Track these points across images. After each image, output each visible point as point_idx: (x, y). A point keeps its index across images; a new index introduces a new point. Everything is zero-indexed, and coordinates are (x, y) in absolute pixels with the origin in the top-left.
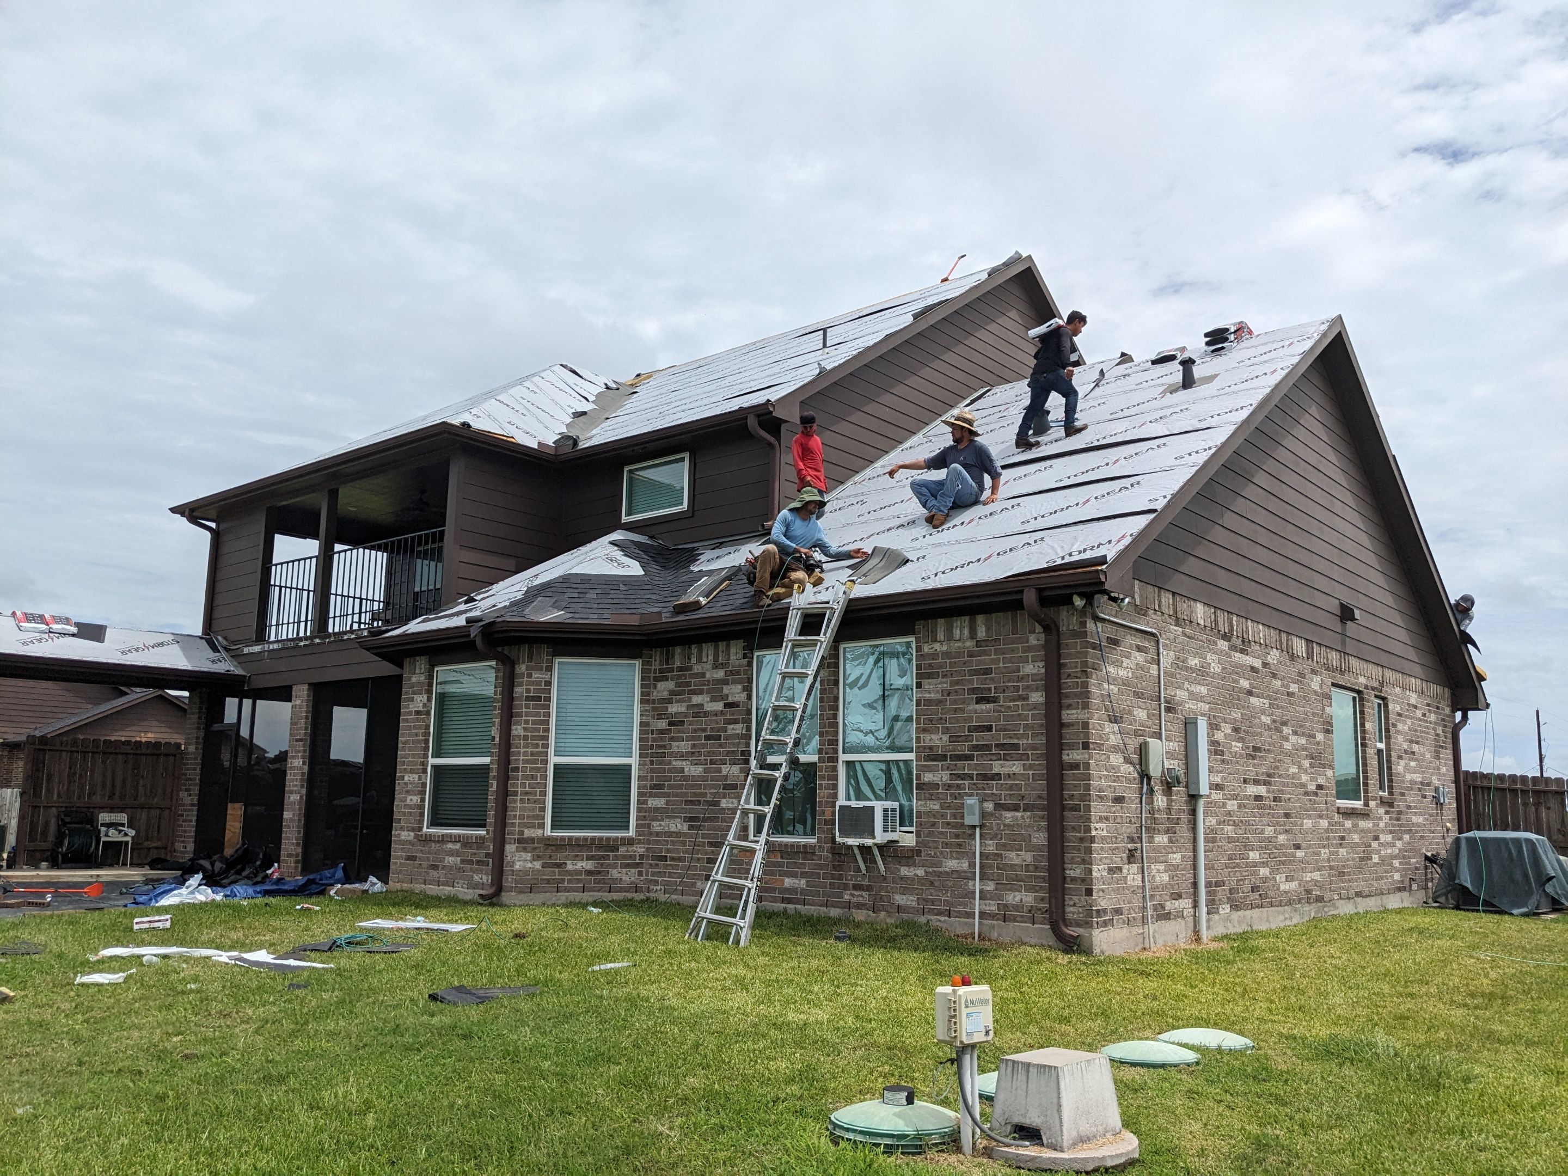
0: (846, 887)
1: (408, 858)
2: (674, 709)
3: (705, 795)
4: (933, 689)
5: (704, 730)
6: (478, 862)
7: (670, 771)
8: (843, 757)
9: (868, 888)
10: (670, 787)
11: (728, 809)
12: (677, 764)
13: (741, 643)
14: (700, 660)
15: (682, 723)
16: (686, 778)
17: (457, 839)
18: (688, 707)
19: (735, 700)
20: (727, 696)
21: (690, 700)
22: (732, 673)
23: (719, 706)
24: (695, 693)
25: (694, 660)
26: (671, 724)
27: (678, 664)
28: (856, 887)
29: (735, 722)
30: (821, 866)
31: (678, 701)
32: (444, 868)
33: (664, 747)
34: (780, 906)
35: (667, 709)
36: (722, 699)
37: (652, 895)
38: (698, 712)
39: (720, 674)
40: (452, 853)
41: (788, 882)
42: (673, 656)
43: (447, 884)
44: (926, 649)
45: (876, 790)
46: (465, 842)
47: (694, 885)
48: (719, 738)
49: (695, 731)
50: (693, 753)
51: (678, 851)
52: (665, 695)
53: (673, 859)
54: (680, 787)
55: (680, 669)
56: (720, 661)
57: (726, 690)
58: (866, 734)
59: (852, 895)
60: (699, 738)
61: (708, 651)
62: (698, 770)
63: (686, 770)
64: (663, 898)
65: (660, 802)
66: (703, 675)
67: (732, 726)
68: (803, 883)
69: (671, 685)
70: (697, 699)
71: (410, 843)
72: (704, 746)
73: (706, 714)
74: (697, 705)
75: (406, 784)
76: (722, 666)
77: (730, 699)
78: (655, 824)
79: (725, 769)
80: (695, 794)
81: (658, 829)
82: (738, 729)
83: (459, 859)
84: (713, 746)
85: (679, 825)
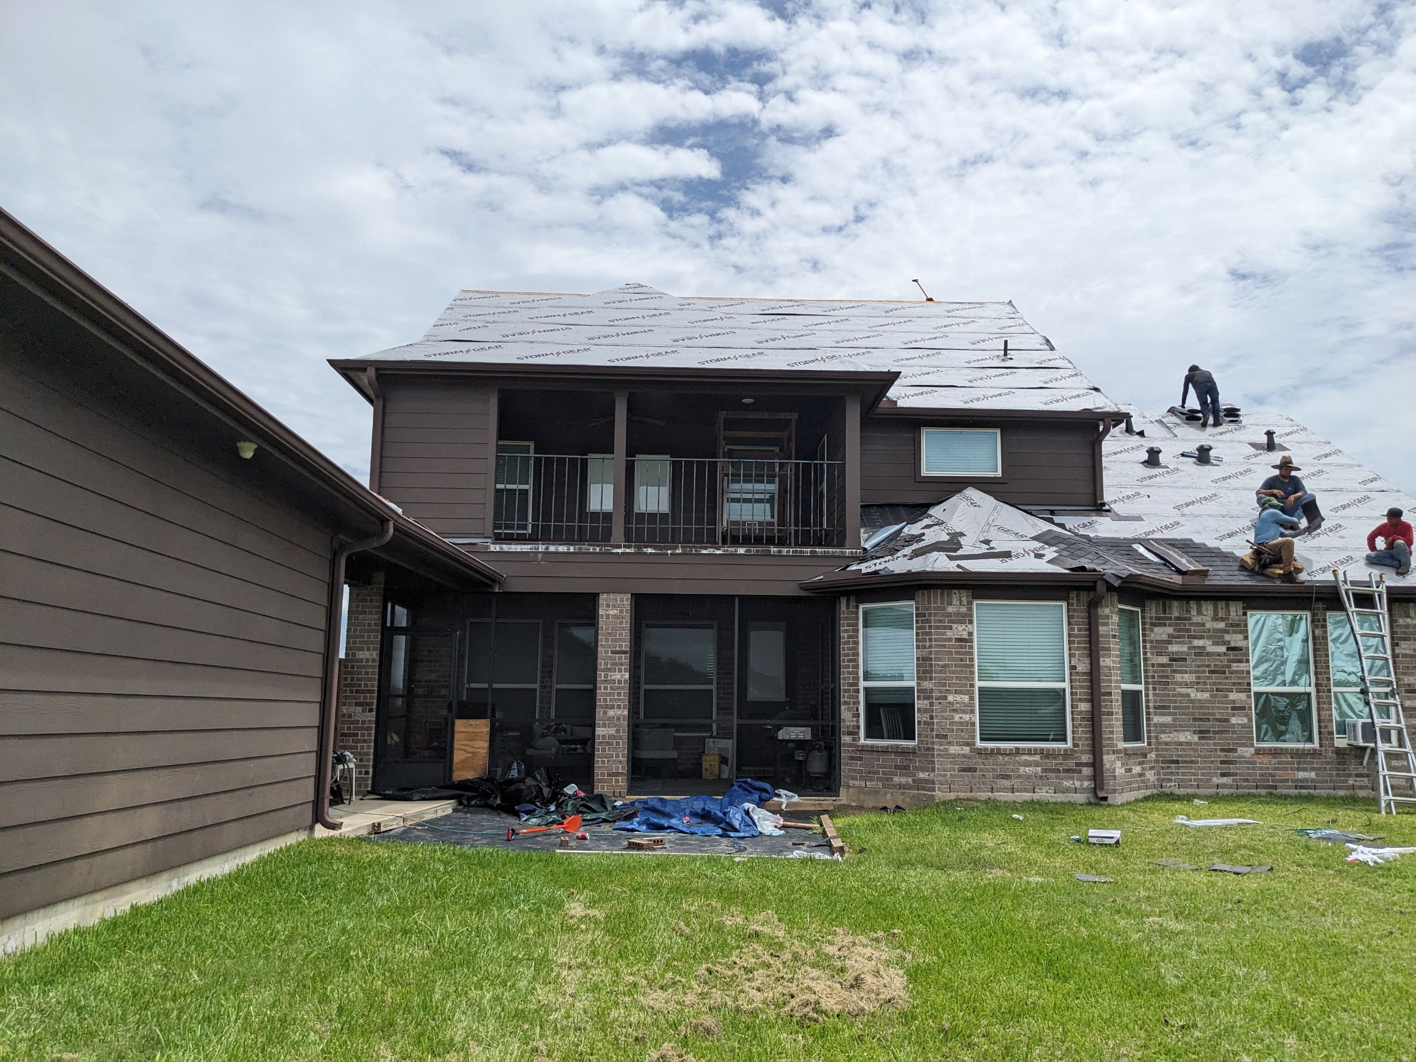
0: (1350, 775)
1: (964, 770)
2: (1174, 648)
3: (1214, 714)
4: (1405, 648)
5: (1208, 666)
6: (1067, 771)
7: (1174, 695)
8: (1334, 689)
9: (1368, 776)
10: (1175, 708)
11: (1238, 724)
12: (1184, 691)
13: (1240, 604)
14: (1199, 613)
15: (1185, 660)
16: (1192, 701)
17: (1035, 752)
18: (1189, 648)
19: (1238, 645)
20: (1229, 642)
21: (1190, 642)
22: (1232, 625)
23: (1222, 649)
24: (1195, 637)
25: (1194, 612)
26: (1172, 660)
27: (1176, 614)
28: (1357, 775)
29: (1240, 661)
30: (1327, 763)
31: (1177, 643)
32: (1019, 777)
33: (1167, 677)
34: (1296, 791)
35: (1167, 648)
36: (1225, 644)
37: (1167, 791)
38: (1201, 652)
39: (1221, 625)
40: (1027, 764)
41: (1301, 775)
42: (1170, 608)
43: (1026, 791)
44: (1401, 621)
45: (1356, 710)
46: (1047, 754)
47: (1209, 780)
48: (1224, 673)
49: (1199, 666)
50: (1198, 683)
51: (1190, 756)
52: (1165, 637)
53: (1185, 762)
54: (1188, 708)
55: (1178, 618)
56: (1220, 615)
57: (1227, 637)
58: (1350, 674)
59: (1356, 781)
60: (1204, 672)
61: (1208, 609)
62: (1206, 695)
63: (1193, 696)
64: (1177, 791)
65: (1168, 719)
66: (1203, 625)
67: (1235, 664)
68: (1313, 775)
69: (1170, 630)
70: (1197, 643)
71: (964, 756)
72: (1208, 678)
73: (1208, 654)
74: (1199, 647)
75: (950, 703)
76: (1222, 619)
77: (1233, 645)
78: (1162, 736)
79: (1233, 696)
80: (1204, 714)
81: (1168, 740)
82: (1242, 666)
83: (1039, 769)
84: (1219, 678)
85: (1189, 737)
